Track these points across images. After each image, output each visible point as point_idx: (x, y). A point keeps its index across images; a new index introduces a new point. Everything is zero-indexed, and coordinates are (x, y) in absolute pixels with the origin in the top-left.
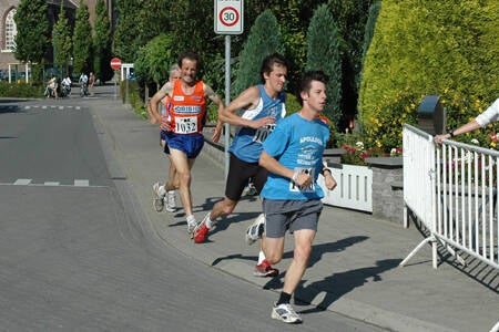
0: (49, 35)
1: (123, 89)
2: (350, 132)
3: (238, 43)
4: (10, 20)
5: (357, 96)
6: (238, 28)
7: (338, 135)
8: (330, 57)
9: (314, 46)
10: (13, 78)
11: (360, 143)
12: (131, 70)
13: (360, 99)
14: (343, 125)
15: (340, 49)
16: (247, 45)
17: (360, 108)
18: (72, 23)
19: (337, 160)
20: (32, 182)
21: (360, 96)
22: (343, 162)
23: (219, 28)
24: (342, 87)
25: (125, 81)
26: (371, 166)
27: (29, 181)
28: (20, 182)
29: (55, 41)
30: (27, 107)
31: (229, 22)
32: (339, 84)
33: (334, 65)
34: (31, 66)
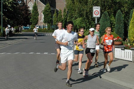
2: (126, 41)
3: (99, 19)
4: (42, 14)
5: (128, 32)
6: (99, 16)
7: (123, 42)
8: (121, 23)
9: (117, 20)
10: (43, 28)
11: (129, 44)
15: (123, 21)
16: (101, 20)
17: (128, 35)
18: (57, 14)
19: (123, 48)
21: (129, 33)
22: (125, 49)
23: (94, 16)
24: (124, 30)
26: (132, 50)
27: (47, 53)
28: (45, 53)
30: (47, 35)
31: (97, 14)
32: (123, 29)
33: (122, 25)
34: (47, 25)
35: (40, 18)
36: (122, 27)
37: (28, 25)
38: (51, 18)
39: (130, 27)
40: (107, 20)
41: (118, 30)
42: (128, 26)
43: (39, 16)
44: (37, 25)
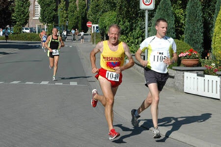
0: (56, 10)
1: (93, 37)
2: (208, 58)
3: (152, 13)
4: (36, 3)
5: (211, 41)
6: (152, 7)
7: (202, 60)
8: (198, 21)
9: (190, 16)
10: (39, 32)
11: (213, 64)
12: (97, 27)
13: (213, 42)
14: (204, 55)
15: (202, 17)
16: (156, 15)
17: (212, 46)
19: (202, 73)
20: (49, 83)
21: (213, 41)
22: (205, 73)
23: (142, 6)
25: (94, 33)
26: (217, 75)
27: (48, 82)
28: (43, 83)
29: (59, 13)
31: (147, 3)
32: (202, 35)
33: (200, 25)
34: (48, 26)
35: (32, 12)
36: (199, 29)
37: (8, 26)
38: (54, 13)
39: (216, 29)
40: (168, 15)
41: (191, 36)
42: (212, 27)
43: (31, 8)
44: (26, 26)
